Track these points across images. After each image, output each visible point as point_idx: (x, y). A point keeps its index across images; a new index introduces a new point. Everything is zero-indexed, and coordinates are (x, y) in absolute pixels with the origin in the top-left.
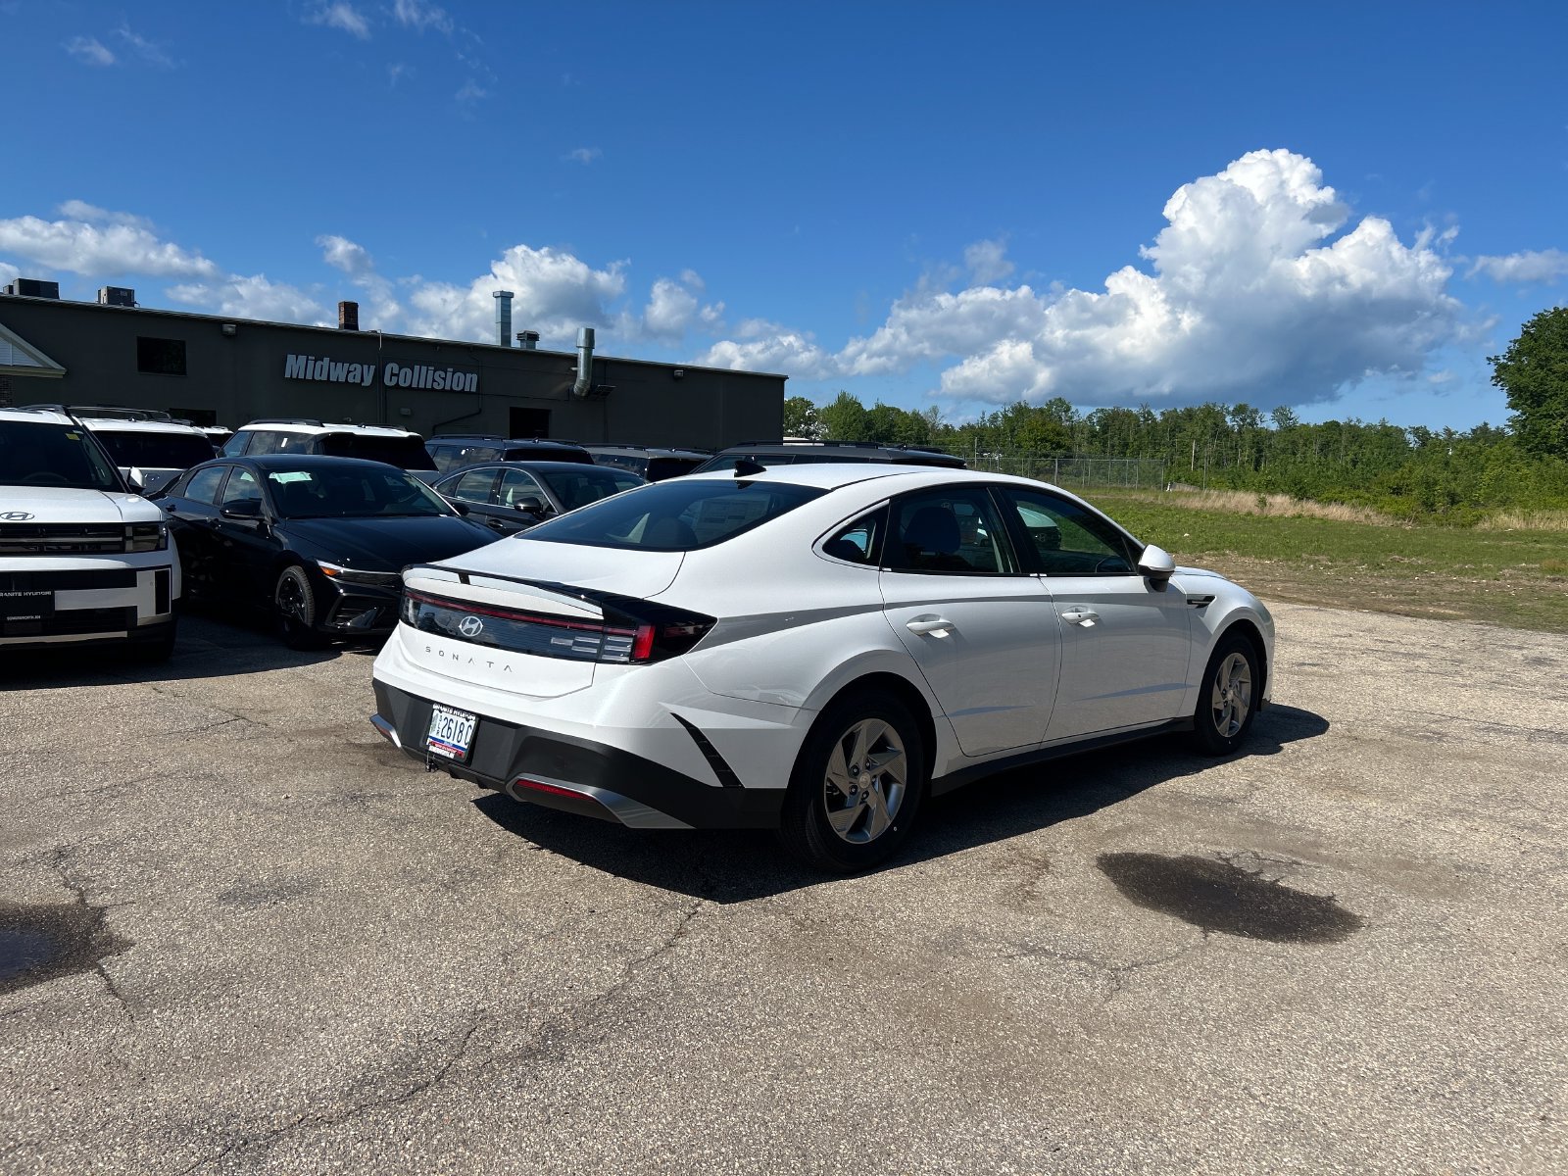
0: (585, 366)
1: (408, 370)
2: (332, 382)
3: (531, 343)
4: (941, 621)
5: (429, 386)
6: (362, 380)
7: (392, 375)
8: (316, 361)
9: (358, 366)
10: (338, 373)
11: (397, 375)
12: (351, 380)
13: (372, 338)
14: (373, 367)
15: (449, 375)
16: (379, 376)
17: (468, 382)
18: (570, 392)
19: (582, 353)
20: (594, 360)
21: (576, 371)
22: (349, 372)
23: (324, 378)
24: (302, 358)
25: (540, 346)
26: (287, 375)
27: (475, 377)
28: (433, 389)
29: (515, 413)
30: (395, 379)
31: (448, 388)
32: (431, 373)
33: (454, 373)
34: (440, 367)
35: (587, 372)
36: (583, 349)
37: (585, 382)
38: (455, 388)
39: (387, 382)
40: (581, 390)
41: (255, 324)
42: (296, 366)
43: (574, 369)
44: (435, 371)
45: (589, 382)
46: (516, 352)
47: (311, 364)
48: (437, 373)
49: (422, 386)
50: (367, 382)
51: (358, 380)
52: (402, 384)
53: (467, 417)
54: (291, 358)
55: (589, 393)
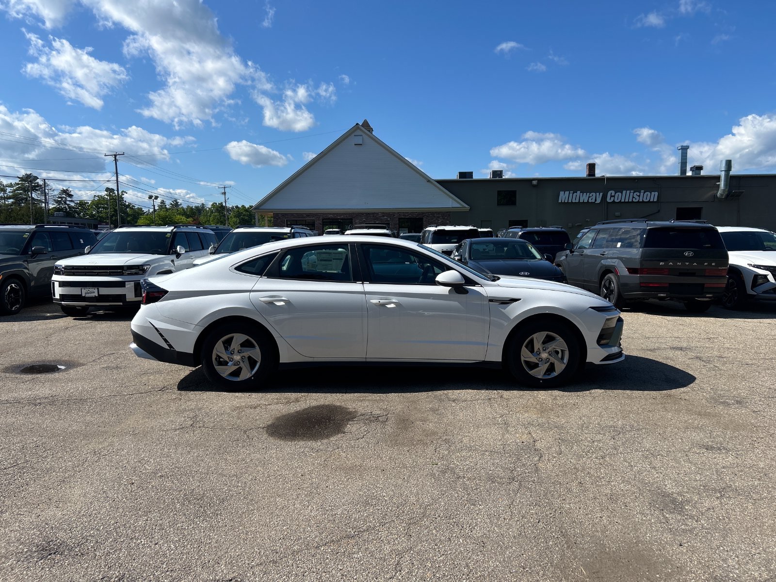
0: (724, 181)
1: (620, 194)
2: (581, 203)
3: (697, 171)
4: (283, 298)
5: (630, 200)
6: (596, 200)
7: (611, 196)
8: (573, 193)
9: (594, 194)
10: (584, 198)
11: (614, 196)
12: (590, 201)
13: (602, 179)
14: (601, 194)
15: (642, 194)
16: (604, 197)
17: (653, 196)
18: (715, 196)
19: (723, 174)
20: (731, 177)
21: (719, 185)
22: (589, 197)
23: (577, 201)
24: (567, 193)
25: (703, 173)
26: (560, 201)
27: (656, 193)
28: (632, 202)
29: (679, 210)
30: (612, 198)
31: (641, 200)
32: (632, 194)
33: (644, 193)
34: (637, 190)
35: (726, 185)
36: (723, 172)
37: (724, 190)
38: (645, 200)
39: (608, 200)
40: (721, 195)
41: (549, 179)
42: (564, 197)
43: (718, 183)
44: (634, 193)
45: (727, 190)
46: (689, 177)
47: (571, 195)
48: (635, 194)
49: (627, 200)
50: (598, 201)
51: (593, 201)
52: (616, 200)
53: (652, 214)
54: (562, 193)
55: (727, 196)
